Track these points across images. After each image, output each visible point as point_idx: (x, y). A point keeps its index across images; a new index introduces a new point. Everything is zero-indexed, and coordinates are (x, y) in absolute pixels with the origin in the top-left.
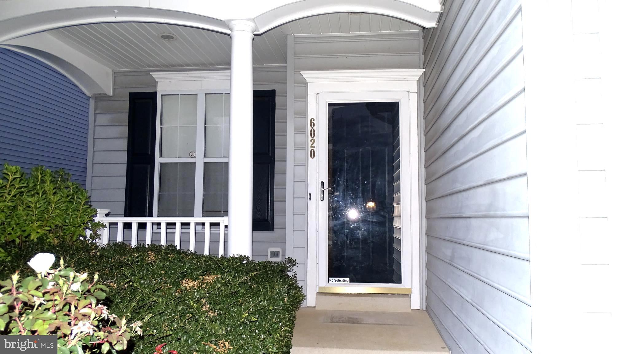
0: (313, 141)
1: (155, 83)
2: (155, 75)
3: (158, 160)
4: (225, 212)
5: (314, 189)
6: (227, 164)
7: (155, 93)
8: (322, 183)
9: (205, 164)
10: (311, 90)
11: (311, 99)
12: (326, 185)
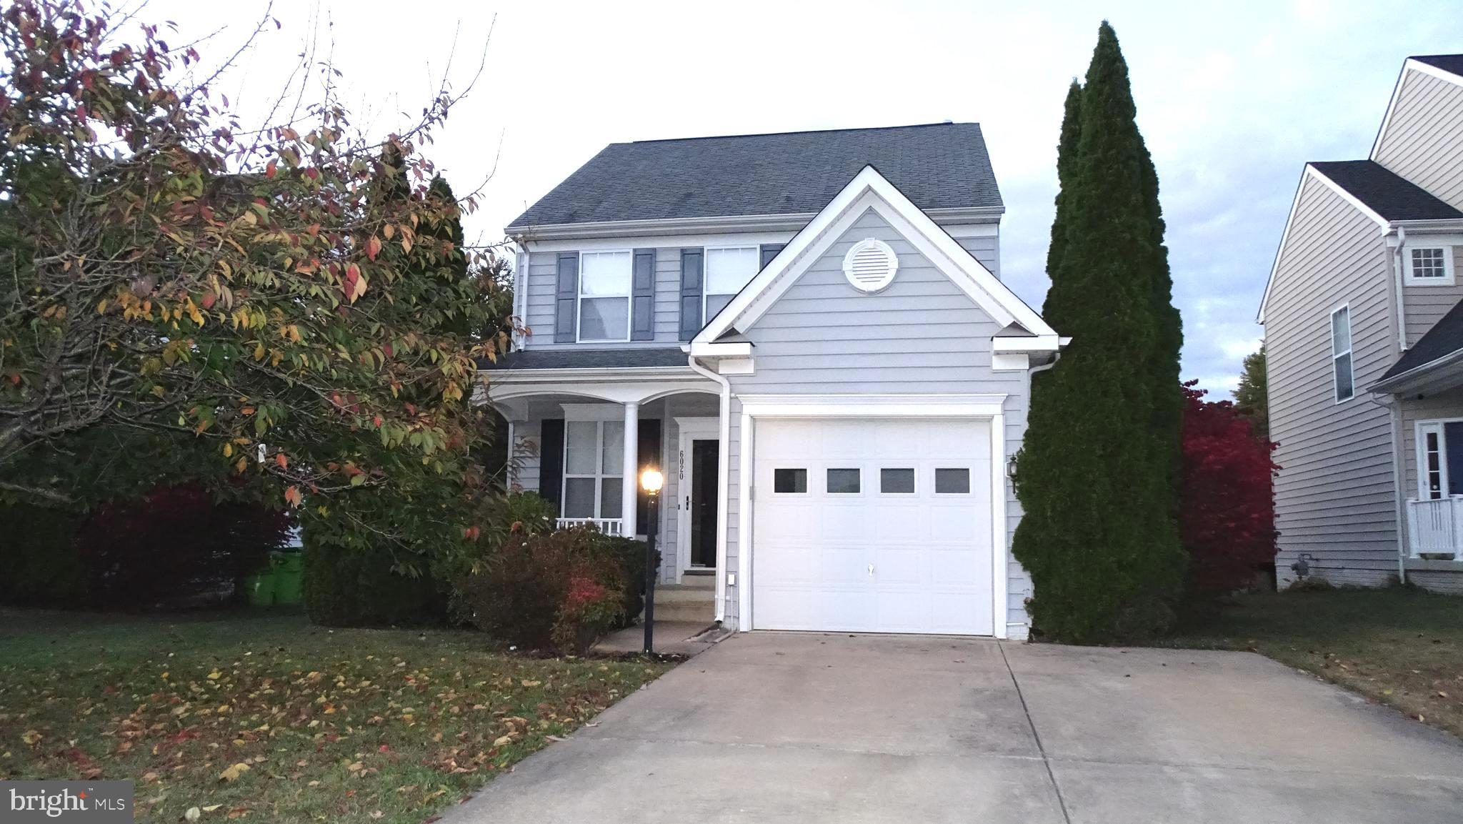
0: (682, 467)
1: (562, 412)
2: (564, 406)
3: (565, 476)
4: (620, 516)
5: (682, 502)
6: (622, 479)
7: (562, 421)
8: (688, 498)
9: (603, 479)
10: (681, 430)
11: (681, 437)
12: (690, 499)
